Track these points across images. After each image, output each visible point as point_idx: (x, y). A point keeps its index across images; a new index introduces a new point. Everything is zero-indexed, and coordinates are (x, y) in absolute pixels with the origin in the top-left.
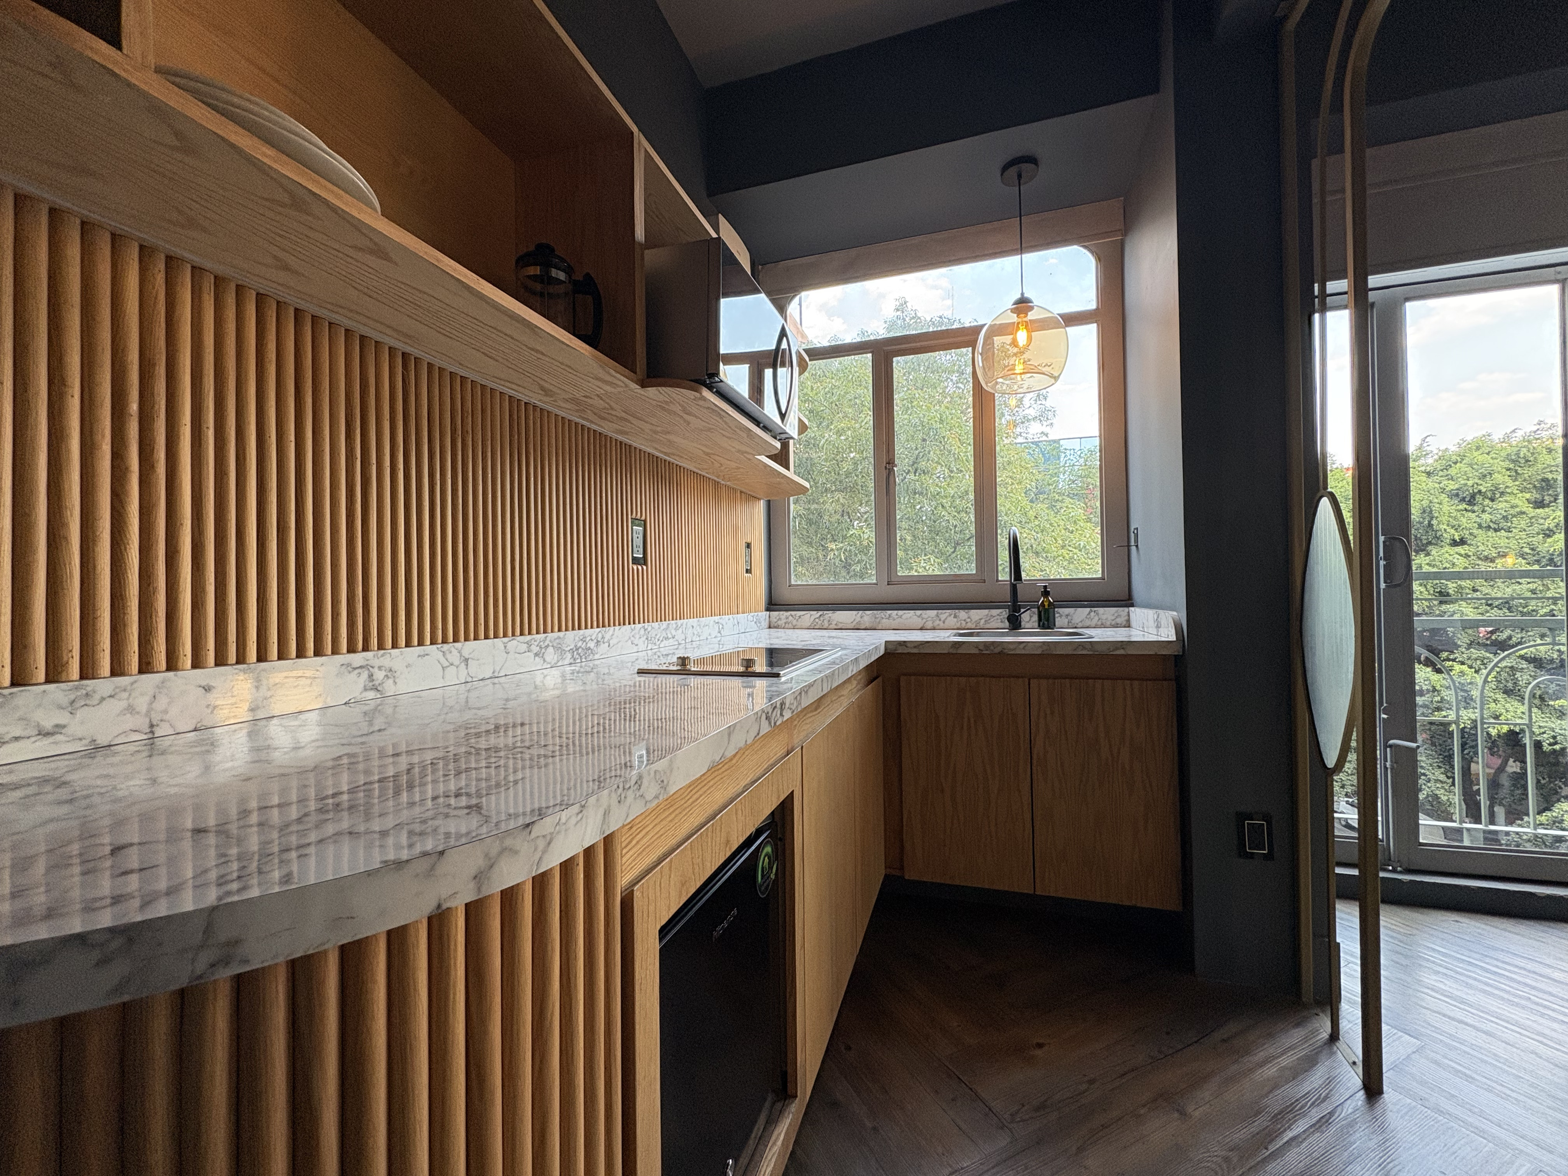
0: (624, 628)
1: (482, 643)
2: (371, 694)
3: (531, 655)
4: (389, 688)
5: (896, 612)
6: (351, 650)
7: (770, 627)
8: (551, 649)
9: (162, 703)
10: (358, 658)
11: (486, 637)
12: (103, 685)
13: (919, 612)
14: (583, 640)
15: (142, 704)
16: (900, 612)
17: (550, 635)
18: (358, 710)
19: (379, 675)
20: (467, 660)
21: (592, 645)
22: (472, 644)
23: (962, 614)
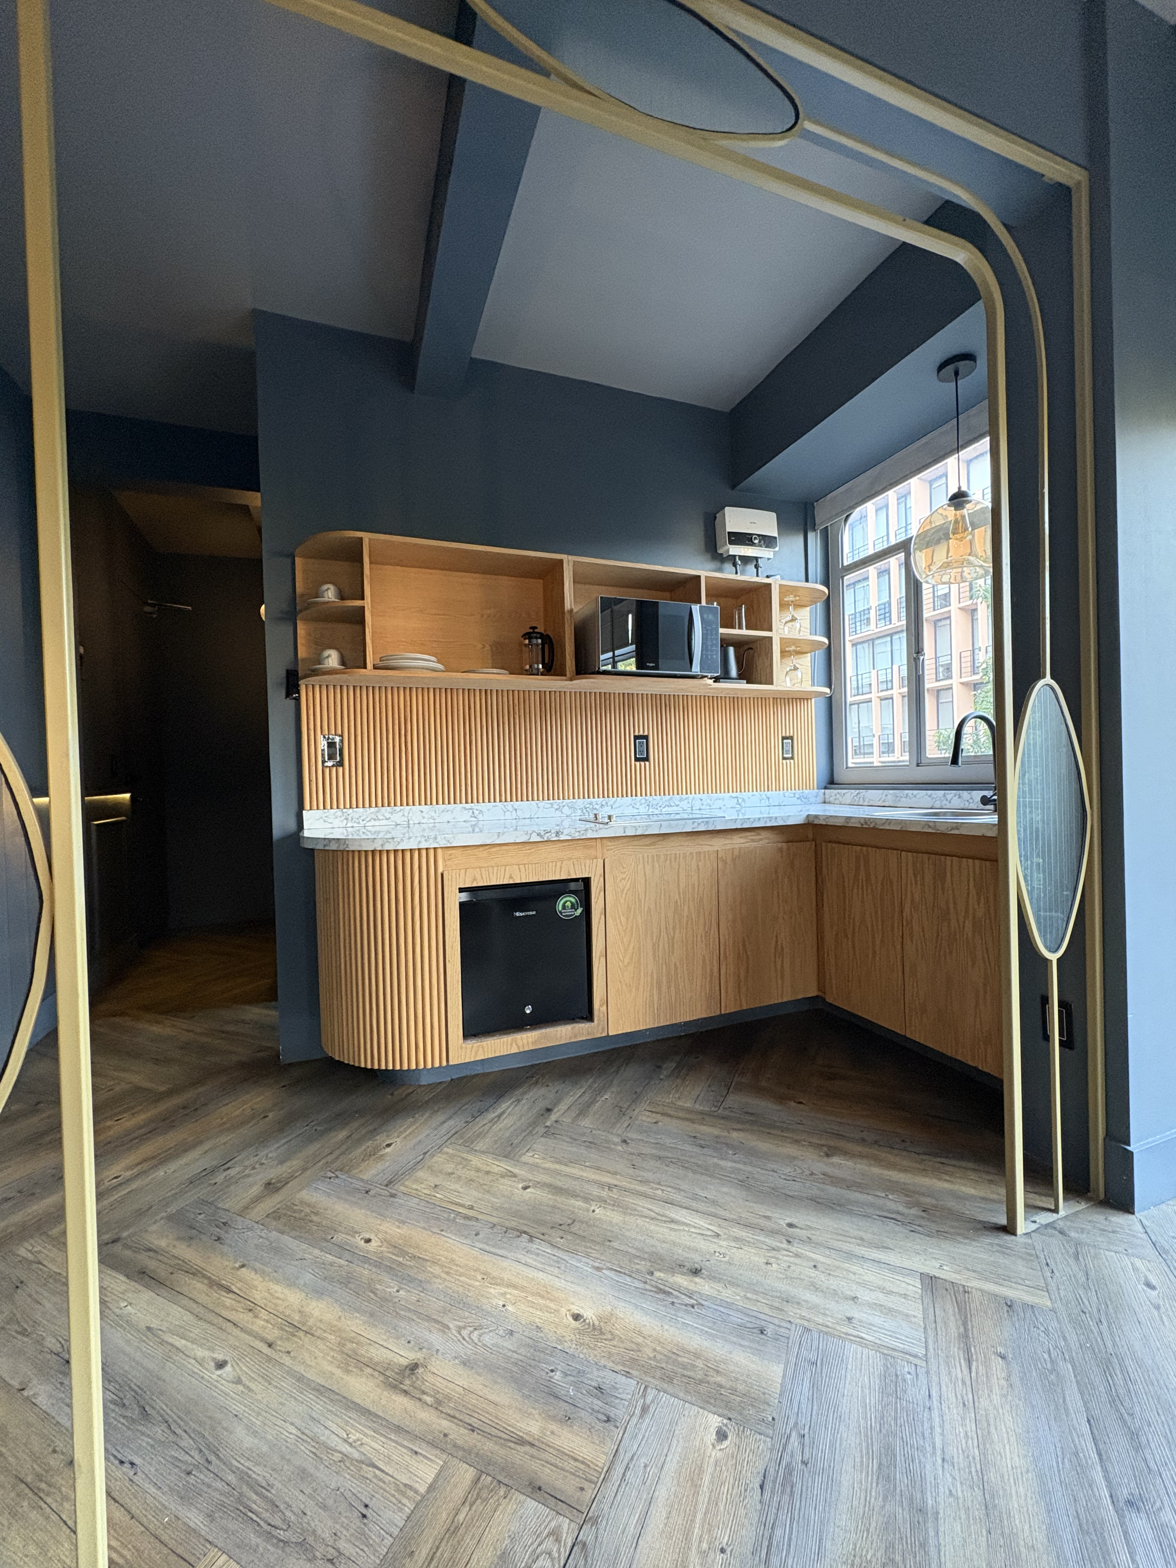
0: (625, 798)
1: (525, 803)
2: (474, 819)
3: (553, 810)
4: (480, 817)
5: (911, 792)
6: (467, 802)
7: (825, 802)
8: (566, 807)
9: (411, 815)
10: (468, 806)
11: (527, 800)
12: (398, 808)
13: (929, 792)
14: (591, 804)
15: (406, 814)
16: (915, 792)
17: (566, 801)
18: (468, 824)
19: (476, 812)
20: (516, 810)
21: (597, 807)
22: (519, 803)
23: (965, 794)
